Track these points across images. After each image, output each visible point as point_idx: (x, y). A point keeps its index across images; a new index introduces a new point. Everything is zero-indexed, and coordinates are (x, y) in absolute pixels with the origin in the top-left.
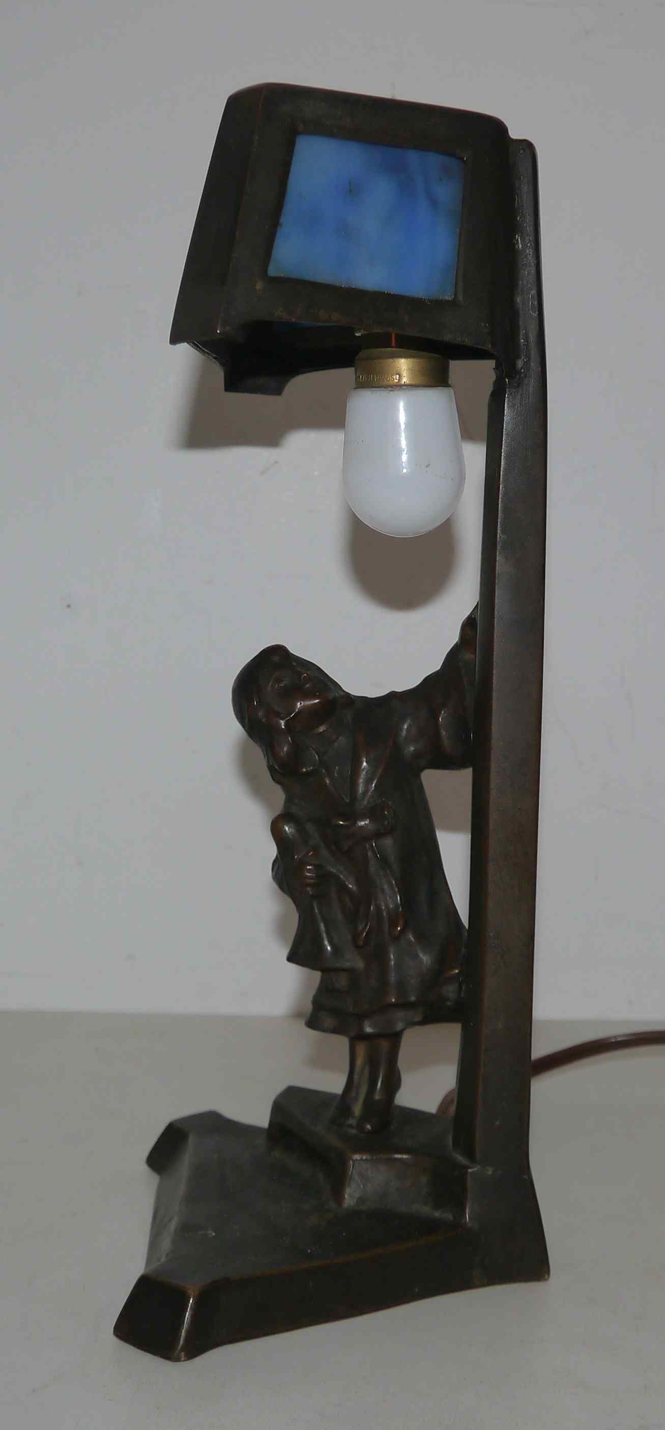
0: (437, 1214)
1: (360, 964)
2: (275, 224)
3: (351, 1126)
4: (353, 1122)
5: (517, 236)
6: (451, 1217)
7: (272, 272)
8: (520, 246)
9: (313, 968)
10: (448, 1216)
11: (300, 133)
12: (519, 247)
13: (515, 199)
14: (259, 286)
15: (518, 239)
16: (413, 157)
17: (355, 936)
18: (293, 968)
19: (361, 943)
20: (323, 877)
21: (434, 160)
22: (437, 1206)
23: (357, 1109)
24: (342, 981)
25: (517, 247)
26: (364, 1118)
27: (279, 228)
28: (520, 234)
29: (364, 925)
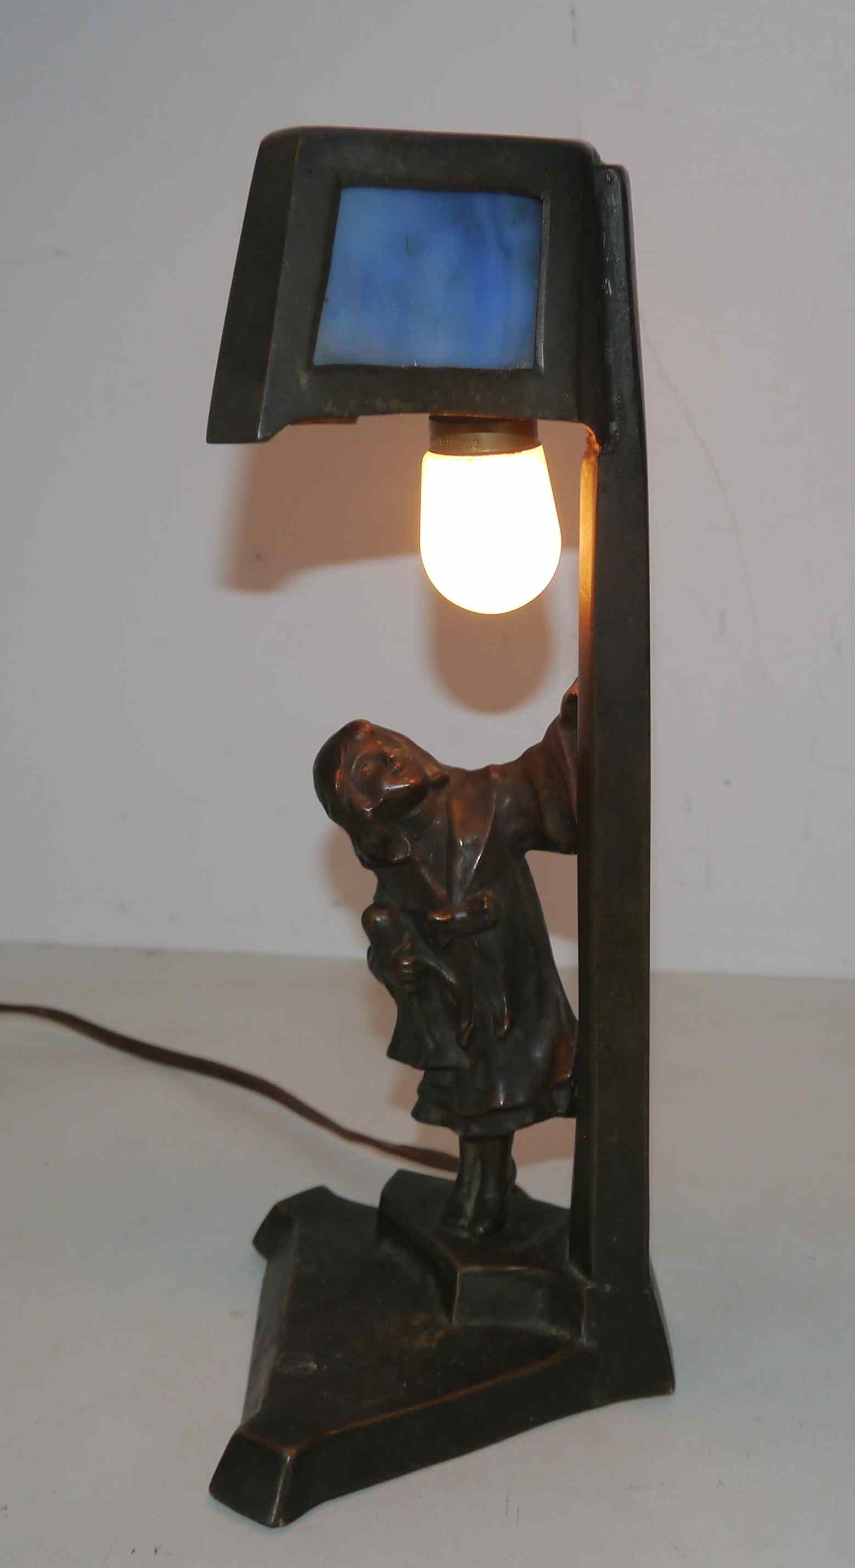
0: (554, 1331)
1: (466, 1062)
2: (320, 299)
3: (463, 1228)
4: (464, 1222)
5: (606, 280)
6: (568, 1337)
7: (318, 360)
8: (611, 292)
9: (415, 1065)
10: (565, 1334)
11: (346, 186)
12: (609, 292)
13: (603, 238)
14: (304, 380)
15: (608, 283)
16: (482, 204)
17: (459, 1037)
18: (394, 1064)
19: (464, 1043)
20: (423, 973)
21: (507, 204)
22: (553, 1322)
23: (469, 1208)
24: (447, 1078)
25: (607, 292)
26: (476, 1220)
27: (325, 304)
28: (609, 278)
29: (467, 1023)
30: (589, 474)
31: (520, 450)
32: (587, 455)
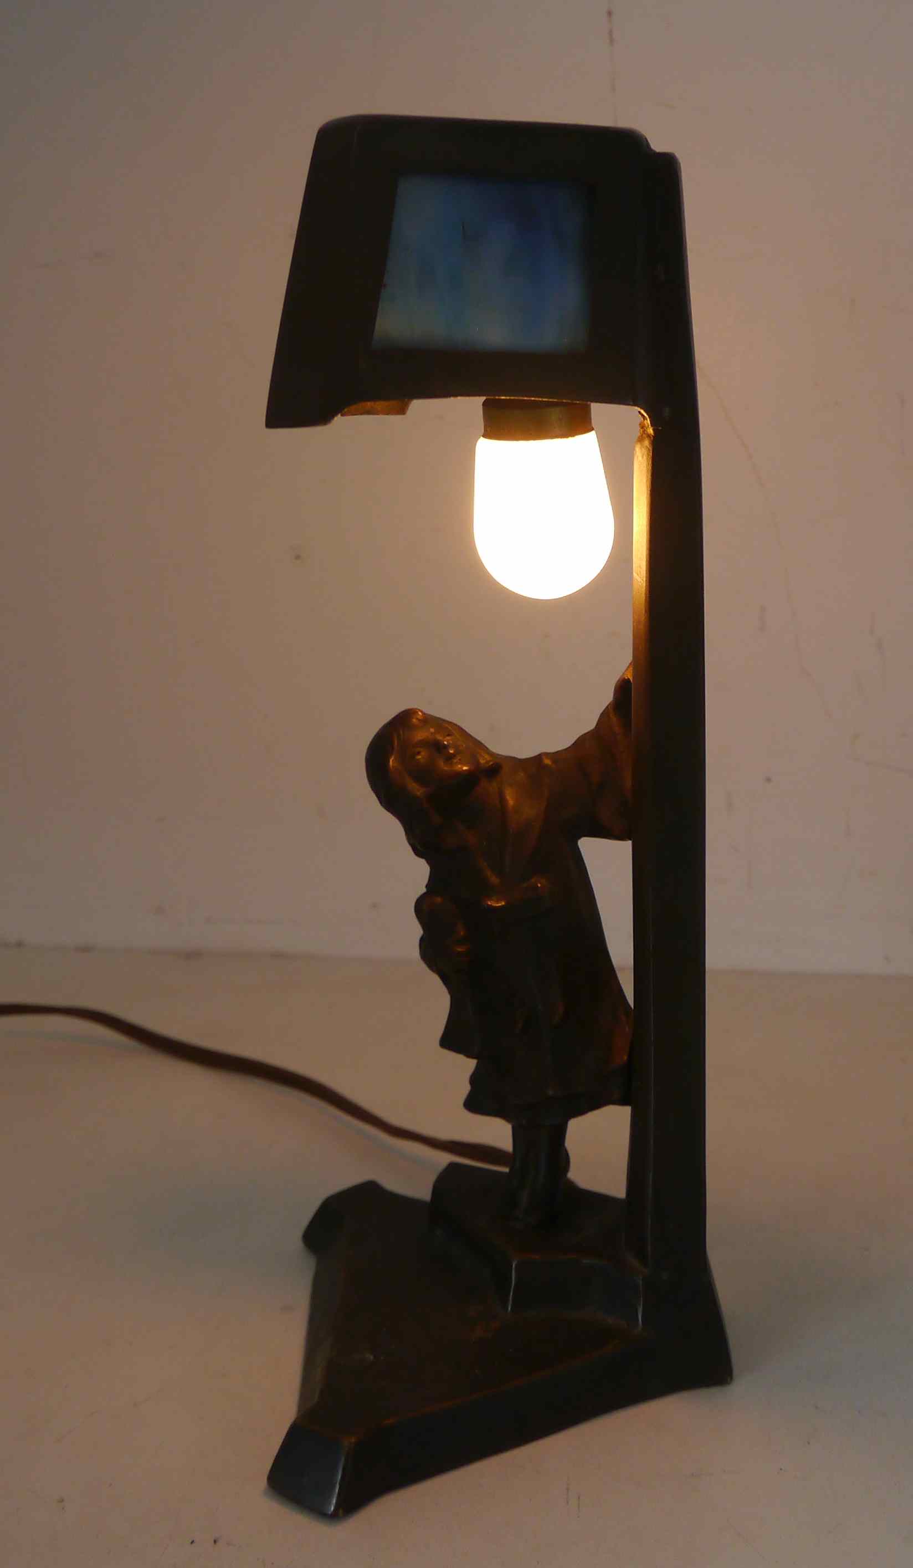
0: (611, 1320)
4: (519, 1213)
6: (625, 1325)
7: (378, 341)
9: (468, 1054)
10: (621, 1322)
11: (403, 174)
17: (513, 1025)
19: (518, 1030)
22: (611, 1311)
23: (524, 1199)
26: (531, 1211)
27: (382, 291)
29: (521, 1012)
30: (643, 457)
31: (573, 435)
32: (640, 440)
